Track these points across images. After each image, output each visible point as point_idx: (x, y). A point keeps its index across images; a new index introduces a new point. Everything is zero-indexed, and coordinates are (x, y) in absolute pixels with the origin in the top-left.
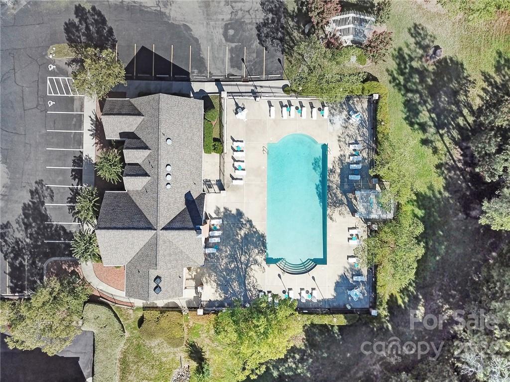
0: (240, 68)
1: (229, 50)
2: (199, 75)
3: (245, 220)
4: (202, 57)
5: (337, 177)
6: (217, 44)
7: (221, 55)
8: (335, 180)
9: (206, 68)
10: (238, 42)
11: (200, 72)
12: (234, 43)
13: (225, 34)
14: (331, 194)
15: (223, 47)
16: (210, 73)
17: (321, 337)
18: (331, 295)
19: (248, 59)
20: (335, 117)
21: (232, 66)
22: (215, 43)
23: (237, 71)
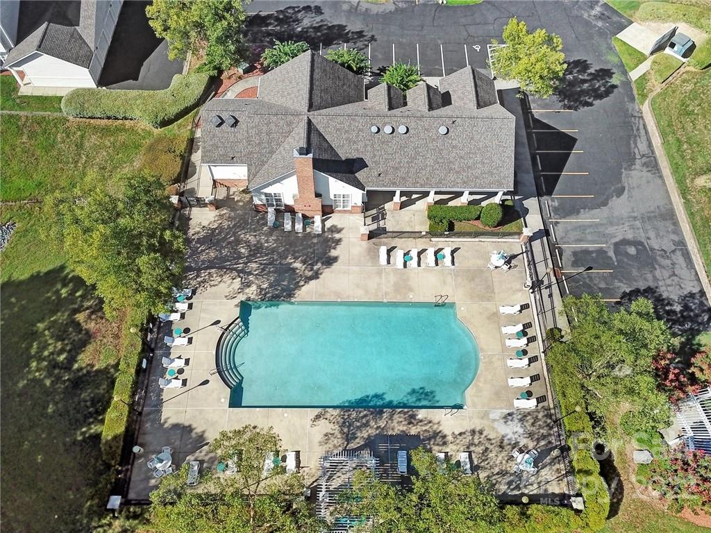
0: (575, 264)
1: (602, 248)
2: (551, 208)
3: (319, 269)
4: (580, 212)
5: (401, 428)
6: (607, 232)
7: (589, 237)
8: (395, 423)
9: (564, 218)
10: (617, 261)
11: (556, 210)
12: (615, 254)
13: (625, 242)
14: (365, 416)
15: (604, 239)
16: (558, 223)
17: (88, 398)
18: (168, 418)
19: (593, 276)
20: (519, 425)
21: (575, 254)
22: (607, 229)
23: (569, 260)
